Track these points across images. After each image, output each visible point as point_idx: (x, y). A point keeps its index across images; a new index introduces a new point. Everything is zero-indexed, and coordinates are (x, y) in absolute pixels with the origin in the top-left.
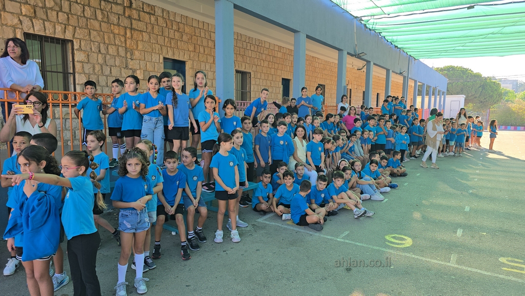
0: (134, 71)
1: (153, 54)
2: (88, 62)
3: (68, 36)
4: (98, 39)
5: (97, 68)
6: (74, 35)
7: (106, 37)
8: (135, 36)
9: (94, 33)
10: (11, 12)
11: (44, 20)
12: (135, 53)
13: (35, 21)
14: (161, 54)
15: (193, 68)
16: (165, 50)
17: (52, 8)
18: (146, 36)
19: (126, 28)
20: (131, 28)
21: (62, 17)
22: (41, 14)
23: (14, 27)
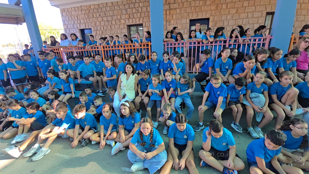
1: (182, 19)
3: (141, 22)
6: (143, 21)
10: (123, 19)
11: (132, 18)
12: (171, 21)
13: (130, 20)
14: (188, 18)
15: (213, 21)
16: (191, 15)
17: (135, 13)
18: (178, 11)
19: (167, 10)
20: (170, 9)
21: (139, 15)
22: (131, 16)
23: (124, 24)
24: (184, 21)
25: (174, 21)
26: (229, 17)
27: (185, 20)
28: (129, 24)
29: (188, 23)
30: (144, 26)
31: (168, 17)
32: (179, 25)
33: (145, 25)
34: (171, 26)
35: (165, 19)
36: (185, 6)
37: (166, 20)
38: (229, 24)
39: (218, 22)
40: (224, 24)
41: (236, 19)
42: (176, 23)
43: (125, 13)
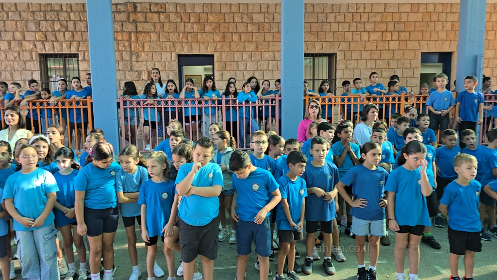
0: (140, 73)
1: (163, 53)
3: (73, 50)
6: (78, 48)
8: (141, 38)
10: (29, 41)
11: (53, 41)
12: (141, 54)
13: (46, 44)
14: (173, 52)
15: (220, 61)
16: (178, 47)
17: (59, 31)
18: (154, 37)
19: (130, 33)
20: (137, 32)
21: (68, 35)
22: (50, 37)
23: (31, 51)
24: (166, 56)
25: (147, 55)
26: (245, 56)
27: (169, 54)
28: (44, 52)
29: (174, 61)
30: (80, 59)
31: (133, 45)
32: (156, 63)
33: (84, 57)
34: (140, 63)
35: (128, 50)
36: (166, 29)
37: (131, 52)
38: (248, 68)
39: (228, 63)
40: (240, 67)
41: (257, 60)
42: (151, 59)
43: (34, 29)
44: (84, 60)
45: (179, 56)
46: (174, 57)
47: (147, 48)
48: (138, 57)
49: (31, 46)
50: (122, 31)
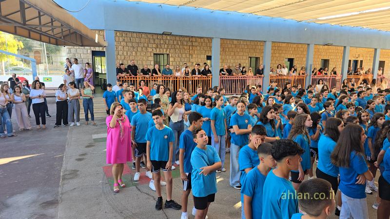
0: (193, 63)
2: (175, 61)
3: (168, 53)
4: (178, 52)
5: (178, 63)
6: (170, 51)
7: (182, 51)
8: (194, 48)
9: (177, 50)
10: (150, 47)
11: (160, 48)
13: (157, 49)
16: (207, 52)
17: (163, 44)
18: (198, 48)
19: (190, 46)
20: (192, 46)
21: (166, 46)
22: (159, 46)
23: (151, 52)
24: (202, 56)
25: (196, 56)
26: (230, 57)
27: (204, 55)
31: (191, 51)
35: (189, 53)
36: (203, 45)
43: (153, 42)
44: (172, 57)
45: (207, 56)
46: (206, 57)
47: (195, 53)
48: (192, 56)
49: (151, 50)
50: (187, 45)
